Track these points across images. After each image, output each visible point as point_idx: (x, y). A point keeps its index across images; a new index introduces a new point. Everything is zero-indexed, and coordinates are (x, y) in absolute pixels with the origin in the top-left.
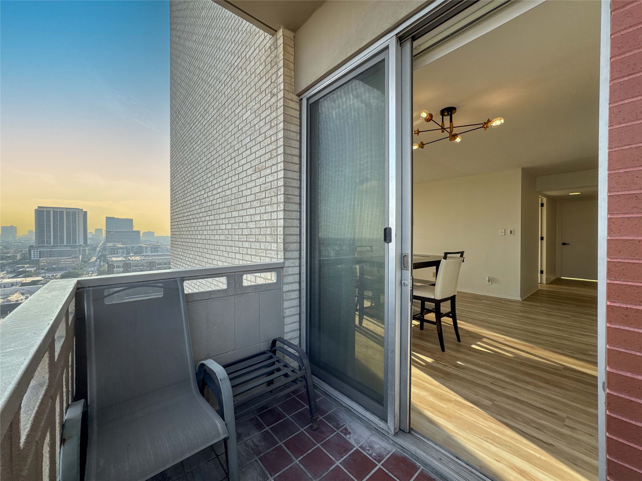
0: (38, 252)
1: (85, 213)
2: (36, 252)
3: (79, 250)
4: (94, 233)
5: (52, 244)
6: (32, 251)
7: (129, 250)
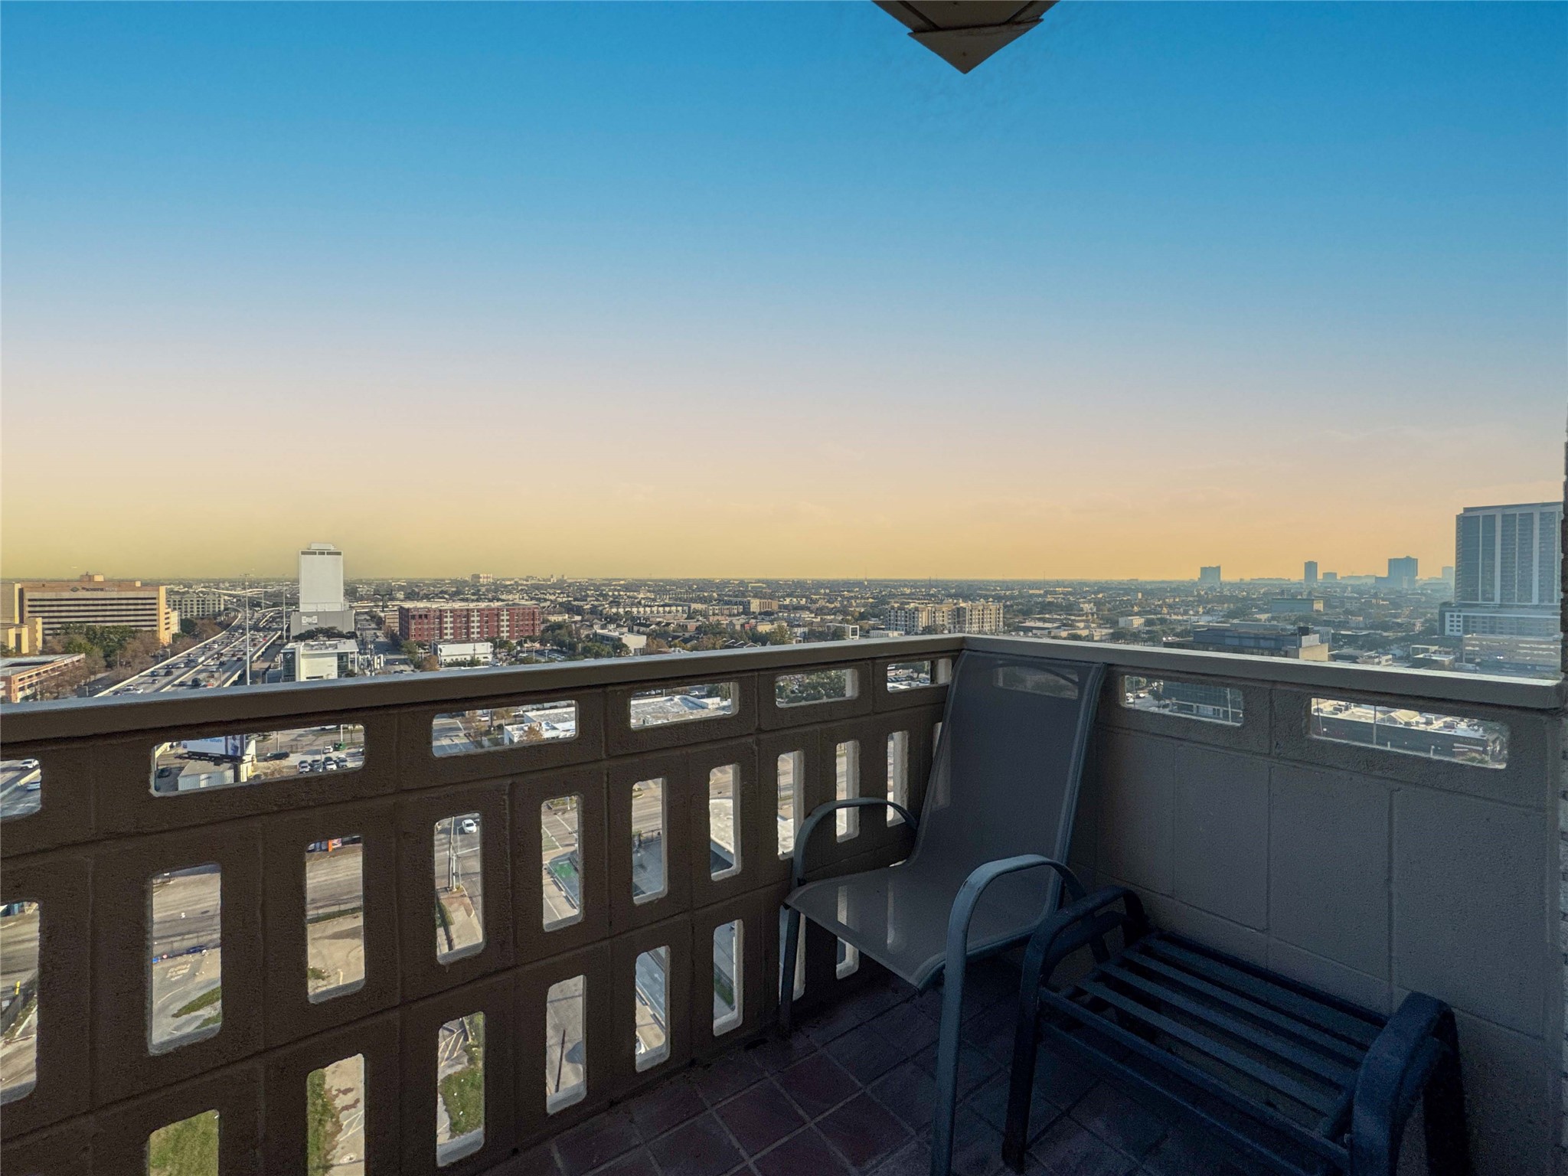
0: (1461, 619)
2: (1455, 619)
5: (1497, 600)
6: (1448, 615)
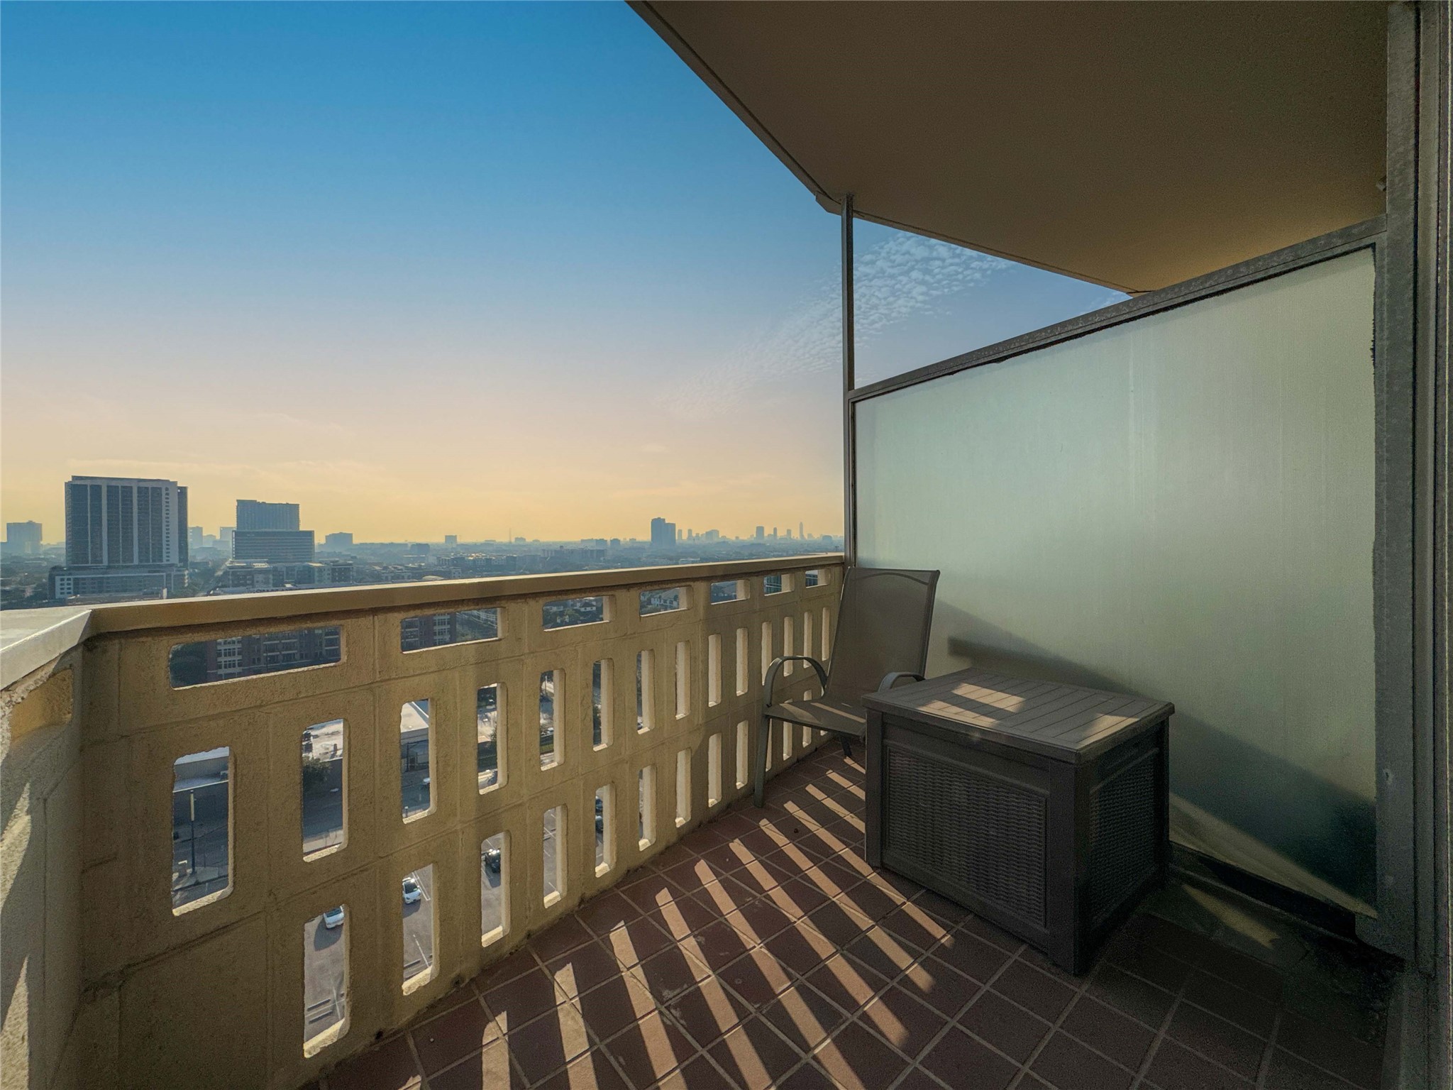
0: (71, 582)
1: (183, 492)
2: (66, 582)
3: (169, 575)
4: (218, 537)
5: (105, 563)
6: (58, 578)
7: (283, 575)
